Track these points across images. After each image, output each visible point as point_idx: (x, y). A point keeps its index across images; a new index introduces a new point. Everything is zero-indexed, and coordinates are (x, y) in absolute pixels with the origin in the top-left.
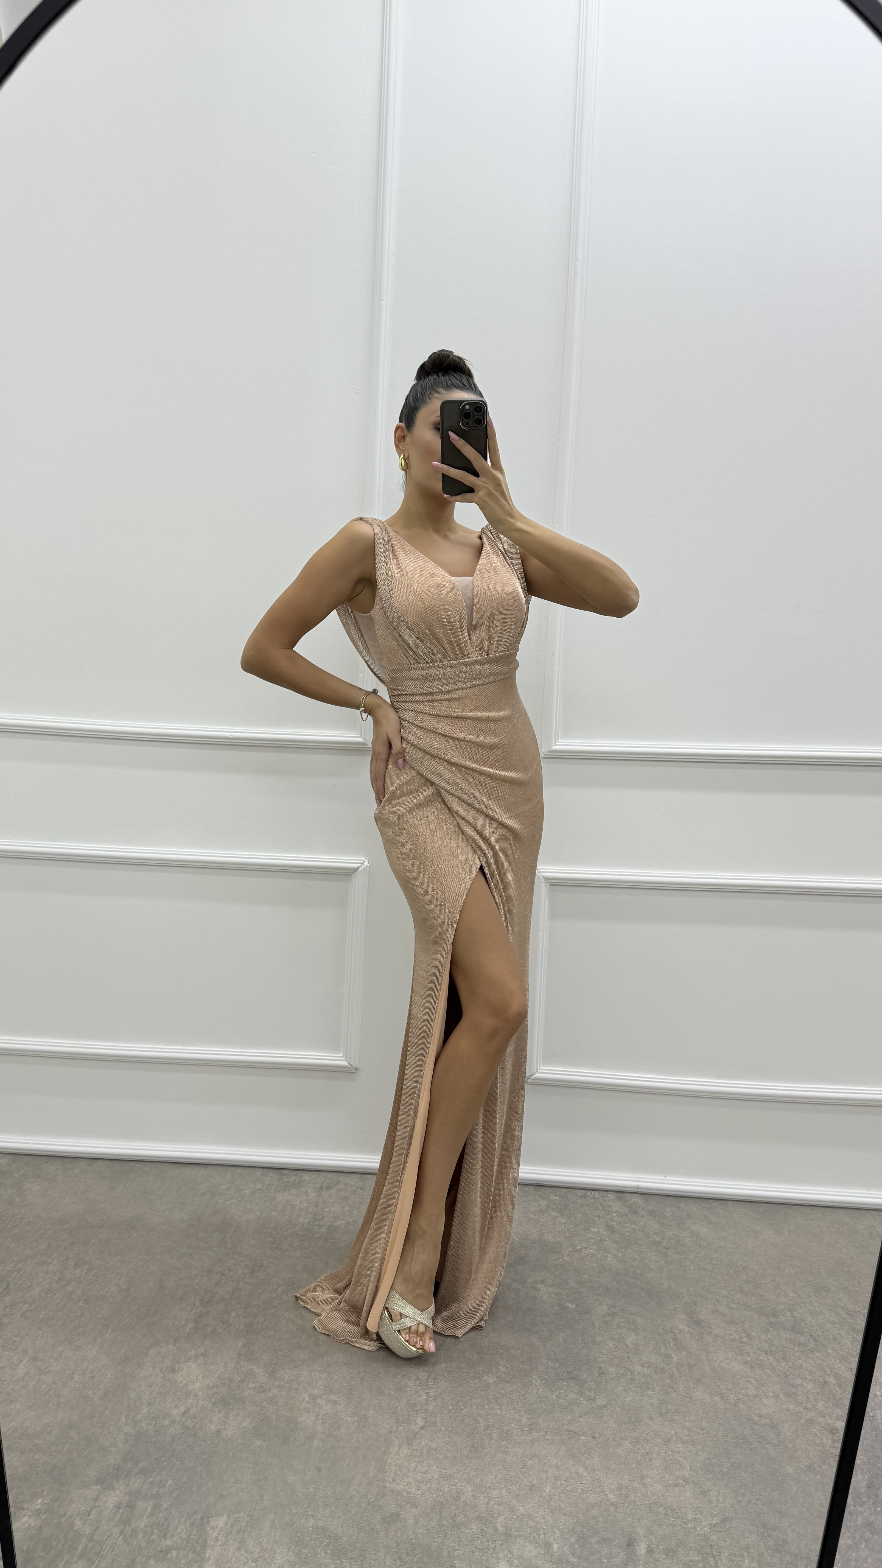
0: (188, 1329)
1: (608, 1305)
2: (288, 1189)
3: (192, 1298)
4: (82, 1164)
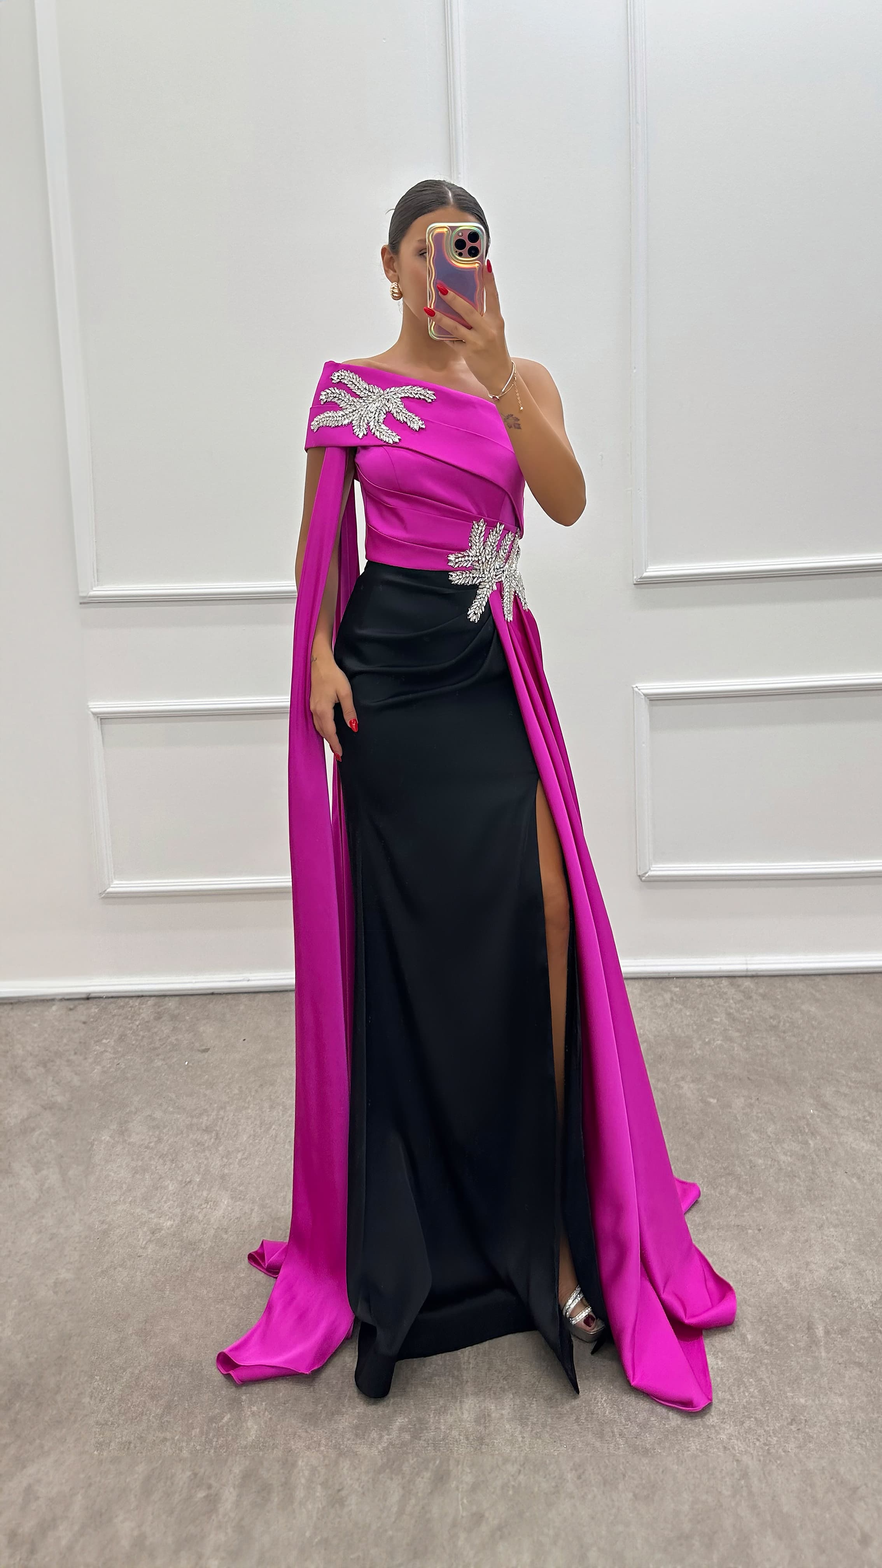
1: (744, 1096)
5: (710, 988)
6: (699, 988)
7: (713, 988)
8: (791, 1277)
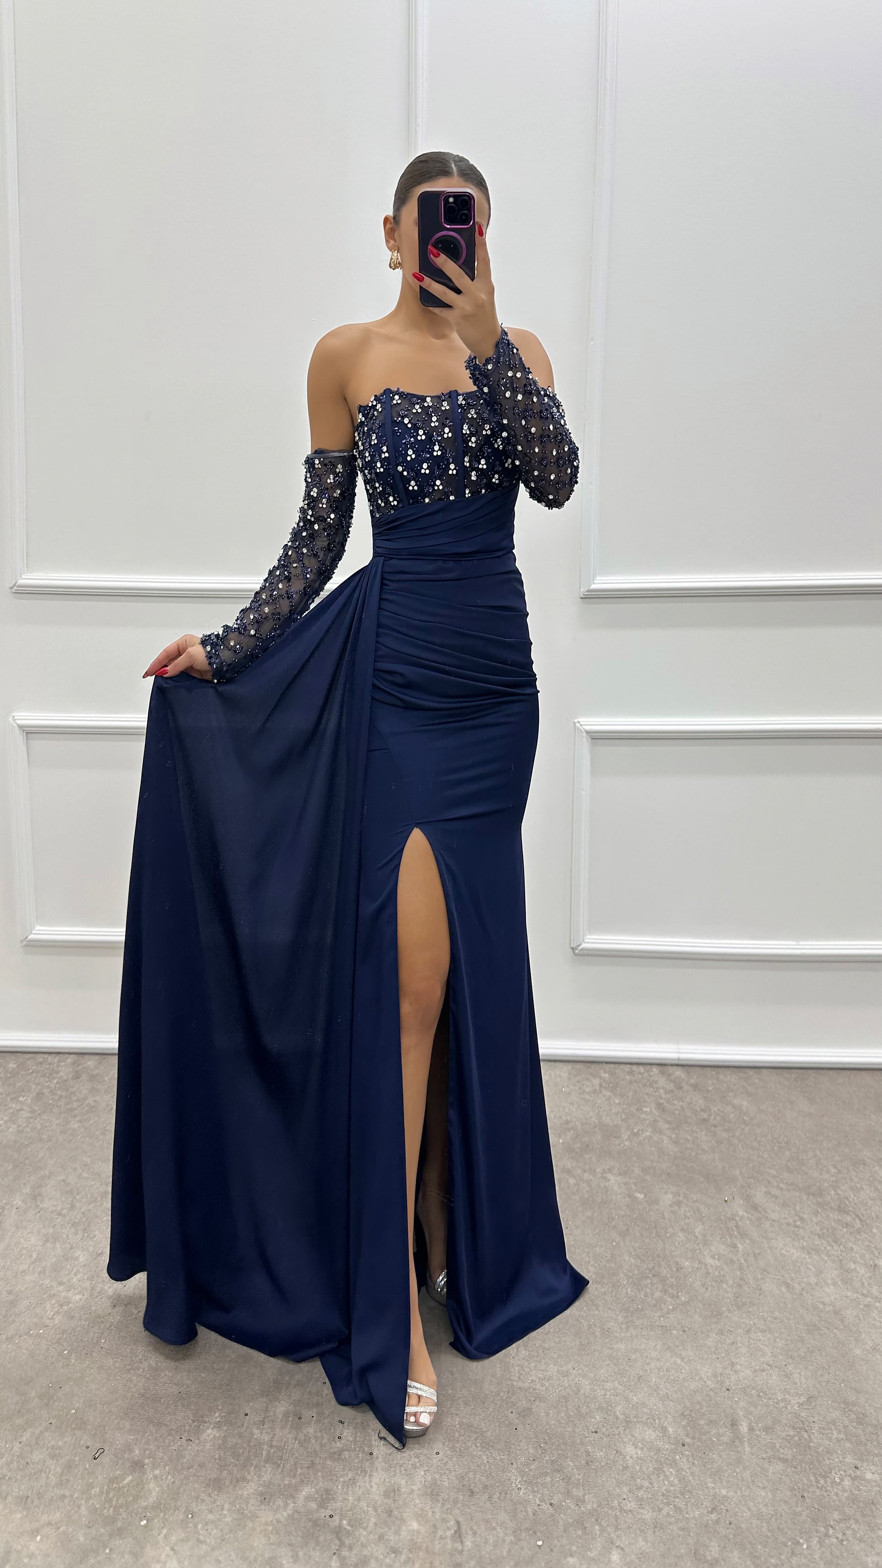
1: (672, 1193)
5: (640, 1076)
7: (643, 1076)
8: (715, 1375)
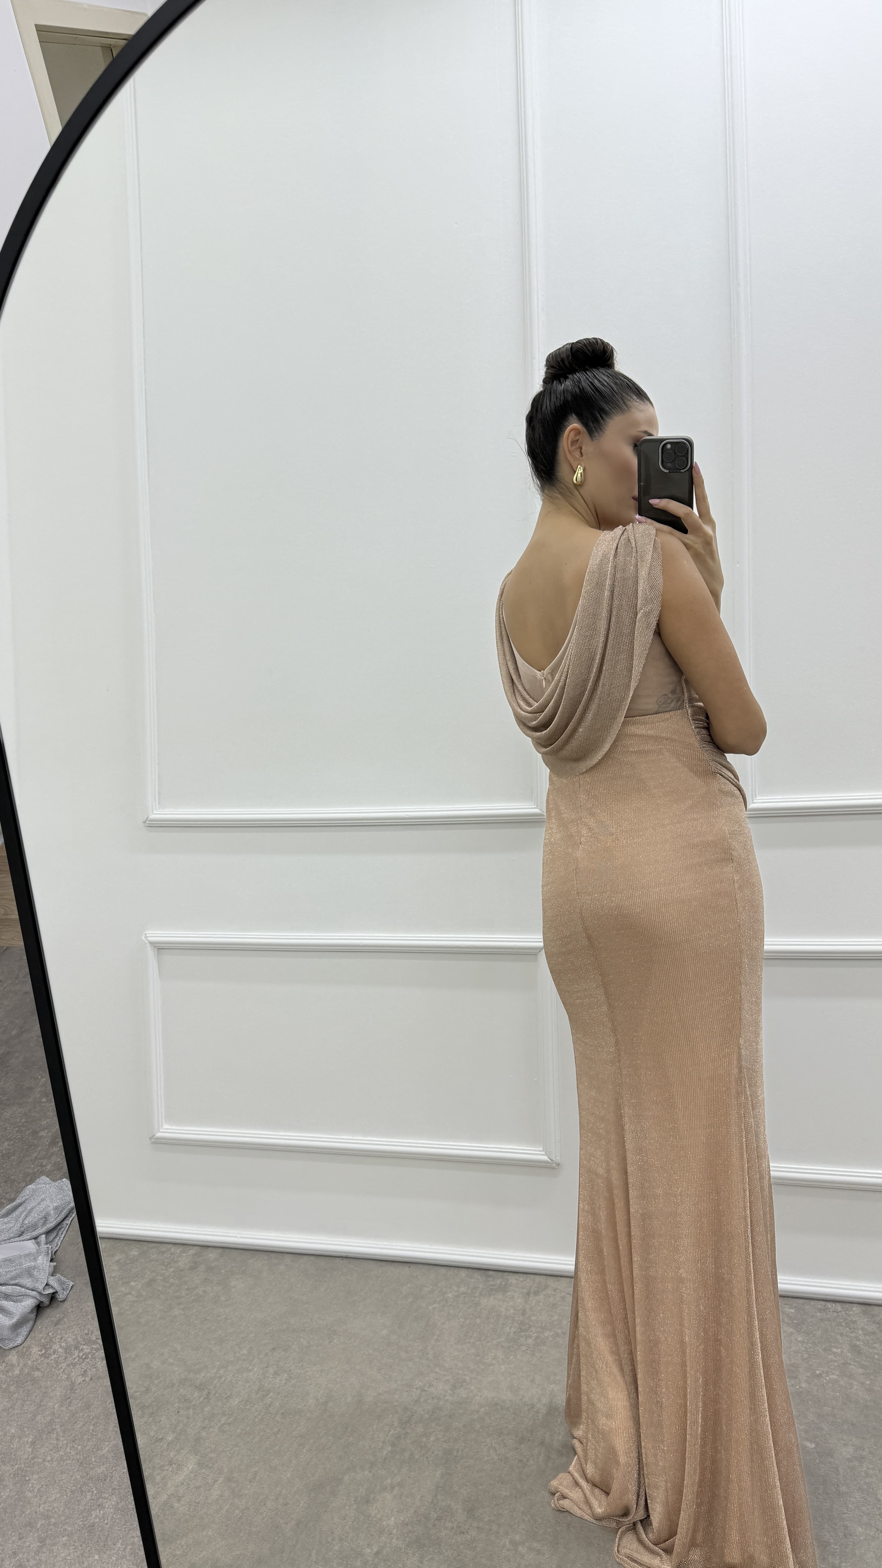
0: (385, 1452)
1: (854, 1446)
2: (493, 1293)
3: (391, 1416)
4: (288, 1259)
5: (835, 1314)
6: (821, 1312)
7: (840, 1315)
